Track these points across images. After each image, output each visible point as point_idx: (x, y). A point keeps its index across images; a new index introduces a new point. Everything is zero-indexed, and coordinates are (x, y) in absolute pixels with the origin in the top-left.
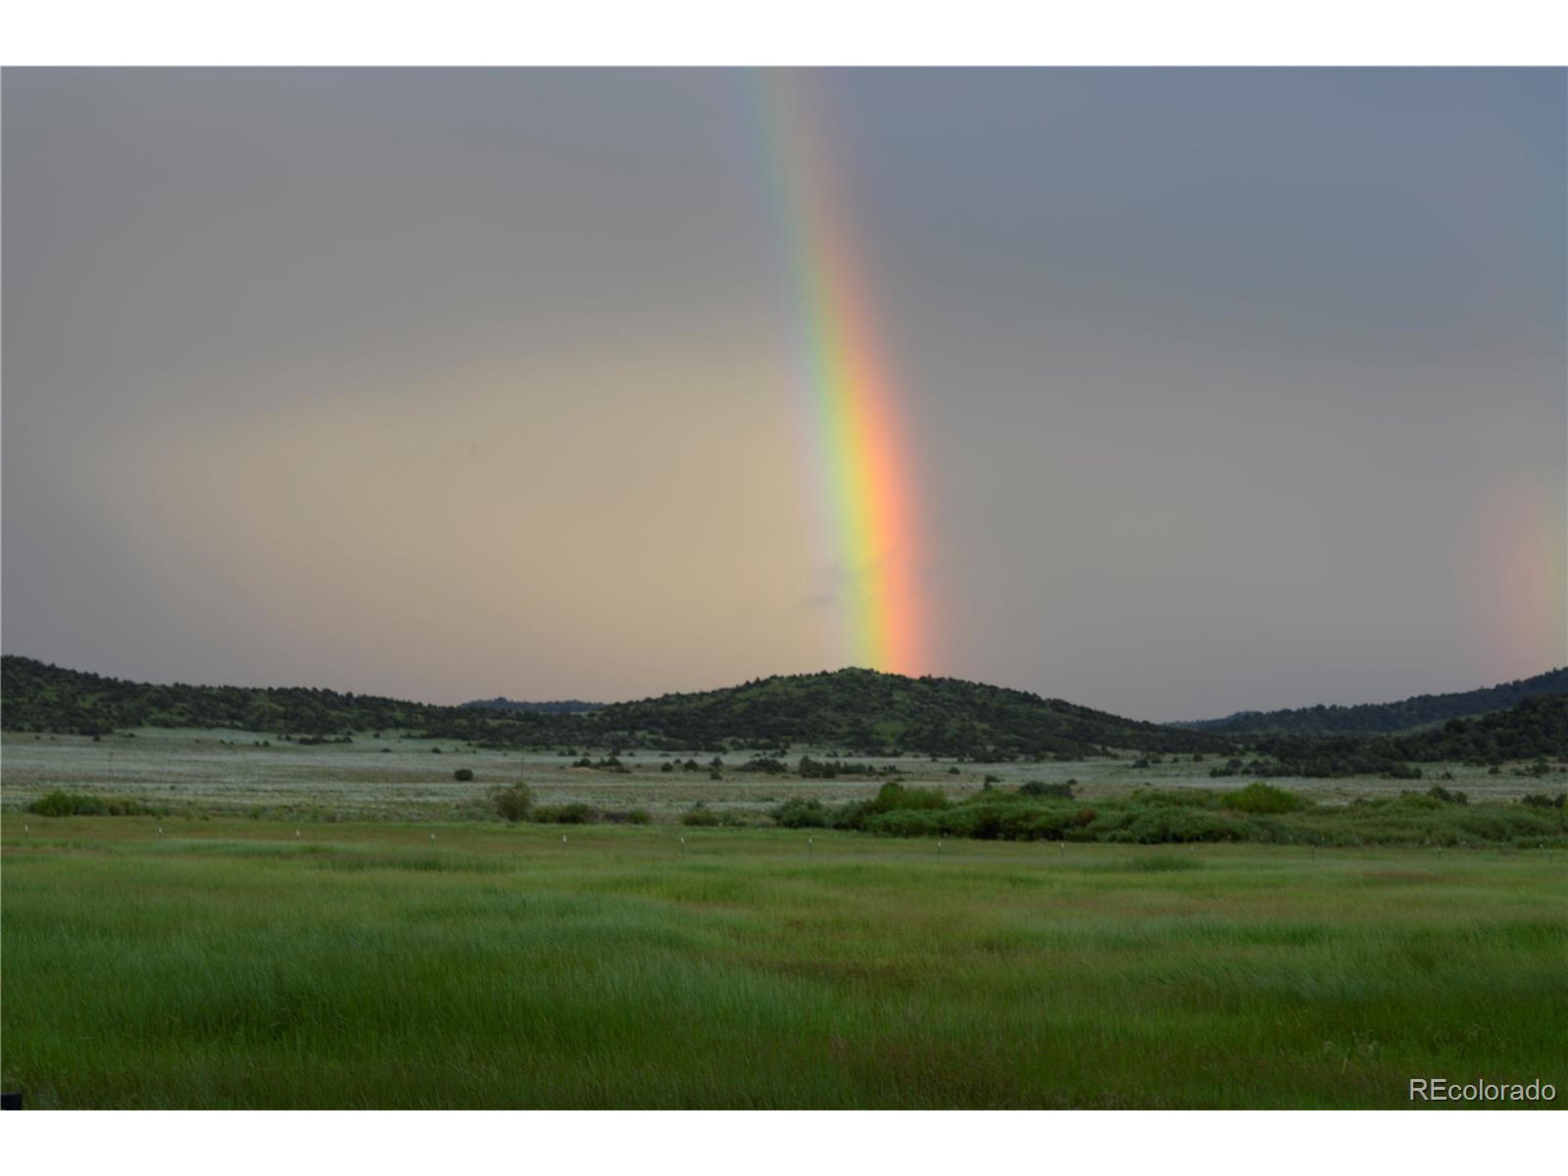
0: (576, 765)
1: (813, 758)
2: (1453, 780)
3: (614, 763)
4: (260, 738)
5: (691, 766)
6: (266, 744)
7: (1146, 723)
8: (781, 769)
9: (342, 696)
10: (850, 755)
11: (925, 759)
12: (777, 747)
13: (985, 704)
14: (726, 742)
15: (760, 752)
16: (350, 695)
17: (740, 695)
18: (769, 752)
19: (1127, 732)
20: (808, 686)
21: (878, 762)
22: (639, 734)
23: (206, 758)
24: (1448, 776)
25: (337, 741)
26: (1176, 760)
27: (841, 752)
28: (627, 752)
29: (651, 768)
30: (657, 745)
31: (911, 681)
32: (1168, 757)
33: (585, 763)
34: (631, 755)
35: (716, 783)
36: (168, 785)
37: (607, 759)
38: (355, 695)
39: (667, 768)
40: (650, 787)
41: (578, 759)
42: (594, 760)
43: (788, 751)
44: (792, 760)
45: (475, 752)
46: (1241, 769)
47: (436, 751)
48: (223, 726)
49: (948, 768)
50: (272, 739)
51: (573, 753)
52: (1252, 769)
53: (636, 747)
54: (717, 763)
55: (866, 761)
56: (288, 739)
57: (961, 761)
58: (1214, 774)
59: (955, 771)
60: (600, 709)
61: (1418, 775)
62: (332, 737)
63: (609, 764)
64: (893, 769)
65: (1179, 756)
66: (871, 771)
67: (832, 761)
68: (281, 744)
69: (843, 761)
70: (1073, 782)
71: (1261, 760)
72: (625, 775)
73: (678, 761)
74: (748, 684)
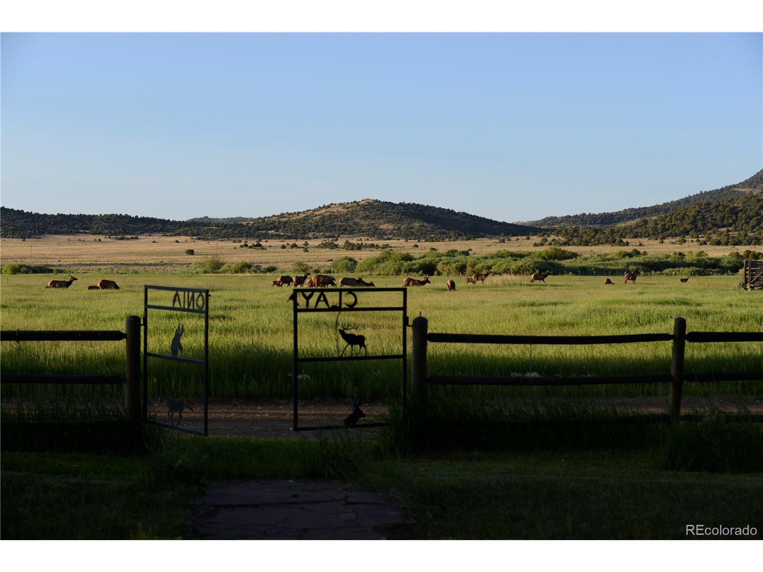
0: (241, 246)
1: (351, 241)
2: (644, 246)
3: (259, 245)
4: (97, 237)
5: (295, 246)
6: (100, 240)
7: (504, 222)
8: (336, 246)
9: (133, 217)
10: (368, 240)
11: (402, 241)
12: (334, 237)
13: (430, 215)
14: (310, 235)
15: (326, 239)
16: (137, 217)
17: (316, 213)
18: (330, 239)
19: (495, 227)
20: (348, 208)
21: (381, 243)
22: (270, 232)
23: (73, 247)
24: (641, 245)
25: (132, 238)
26: (518, 239)
27: (363, 238)
28: (264, 241)
29: (276, 247)
30: (279, 237)
31: (395, 205)
32: (514, 238)
33: (246, 245)
34: (267, 241)
35: (306, 253)
36: (57, 260)
37: (255, 244)
38: (139, 217)
39: (284, 247)
40: (275, 256)
41: (243, 243)
42: (250, 244)
43: (339, 238)
44: (341, 242)
45: (194, 242)
46: (547, 243)
47: (177, 242)
48: (80, 233)
49: (413, 244)
50: (102, 237)
51: (240, 242)
52: (553, 243)
53: (269, 238)
54: (306, 244)
55: (375, 242)
56: (110, 238)
57: (419, 241)
58: (536, 245)
59: (416, 246)
60: (252, 221)
61: (627, 244)
62: (129, 237)
63: (257, 246)
64: (387, 246)
65: (519, 237)
66: (377, 247)
67: (360, 242)
68: (106, 240)
69: (364, 242)
70: (471, 250)
71: (557, 238)
72: (264, 251)
73: (288, 244)
74: (320, 207)
